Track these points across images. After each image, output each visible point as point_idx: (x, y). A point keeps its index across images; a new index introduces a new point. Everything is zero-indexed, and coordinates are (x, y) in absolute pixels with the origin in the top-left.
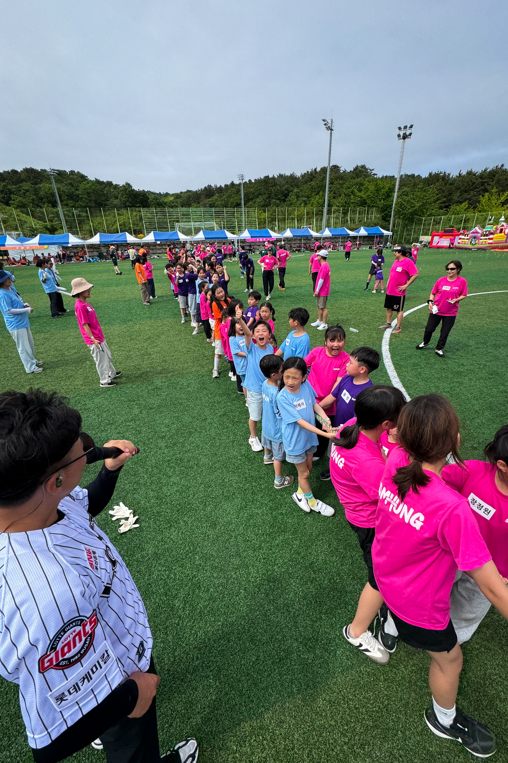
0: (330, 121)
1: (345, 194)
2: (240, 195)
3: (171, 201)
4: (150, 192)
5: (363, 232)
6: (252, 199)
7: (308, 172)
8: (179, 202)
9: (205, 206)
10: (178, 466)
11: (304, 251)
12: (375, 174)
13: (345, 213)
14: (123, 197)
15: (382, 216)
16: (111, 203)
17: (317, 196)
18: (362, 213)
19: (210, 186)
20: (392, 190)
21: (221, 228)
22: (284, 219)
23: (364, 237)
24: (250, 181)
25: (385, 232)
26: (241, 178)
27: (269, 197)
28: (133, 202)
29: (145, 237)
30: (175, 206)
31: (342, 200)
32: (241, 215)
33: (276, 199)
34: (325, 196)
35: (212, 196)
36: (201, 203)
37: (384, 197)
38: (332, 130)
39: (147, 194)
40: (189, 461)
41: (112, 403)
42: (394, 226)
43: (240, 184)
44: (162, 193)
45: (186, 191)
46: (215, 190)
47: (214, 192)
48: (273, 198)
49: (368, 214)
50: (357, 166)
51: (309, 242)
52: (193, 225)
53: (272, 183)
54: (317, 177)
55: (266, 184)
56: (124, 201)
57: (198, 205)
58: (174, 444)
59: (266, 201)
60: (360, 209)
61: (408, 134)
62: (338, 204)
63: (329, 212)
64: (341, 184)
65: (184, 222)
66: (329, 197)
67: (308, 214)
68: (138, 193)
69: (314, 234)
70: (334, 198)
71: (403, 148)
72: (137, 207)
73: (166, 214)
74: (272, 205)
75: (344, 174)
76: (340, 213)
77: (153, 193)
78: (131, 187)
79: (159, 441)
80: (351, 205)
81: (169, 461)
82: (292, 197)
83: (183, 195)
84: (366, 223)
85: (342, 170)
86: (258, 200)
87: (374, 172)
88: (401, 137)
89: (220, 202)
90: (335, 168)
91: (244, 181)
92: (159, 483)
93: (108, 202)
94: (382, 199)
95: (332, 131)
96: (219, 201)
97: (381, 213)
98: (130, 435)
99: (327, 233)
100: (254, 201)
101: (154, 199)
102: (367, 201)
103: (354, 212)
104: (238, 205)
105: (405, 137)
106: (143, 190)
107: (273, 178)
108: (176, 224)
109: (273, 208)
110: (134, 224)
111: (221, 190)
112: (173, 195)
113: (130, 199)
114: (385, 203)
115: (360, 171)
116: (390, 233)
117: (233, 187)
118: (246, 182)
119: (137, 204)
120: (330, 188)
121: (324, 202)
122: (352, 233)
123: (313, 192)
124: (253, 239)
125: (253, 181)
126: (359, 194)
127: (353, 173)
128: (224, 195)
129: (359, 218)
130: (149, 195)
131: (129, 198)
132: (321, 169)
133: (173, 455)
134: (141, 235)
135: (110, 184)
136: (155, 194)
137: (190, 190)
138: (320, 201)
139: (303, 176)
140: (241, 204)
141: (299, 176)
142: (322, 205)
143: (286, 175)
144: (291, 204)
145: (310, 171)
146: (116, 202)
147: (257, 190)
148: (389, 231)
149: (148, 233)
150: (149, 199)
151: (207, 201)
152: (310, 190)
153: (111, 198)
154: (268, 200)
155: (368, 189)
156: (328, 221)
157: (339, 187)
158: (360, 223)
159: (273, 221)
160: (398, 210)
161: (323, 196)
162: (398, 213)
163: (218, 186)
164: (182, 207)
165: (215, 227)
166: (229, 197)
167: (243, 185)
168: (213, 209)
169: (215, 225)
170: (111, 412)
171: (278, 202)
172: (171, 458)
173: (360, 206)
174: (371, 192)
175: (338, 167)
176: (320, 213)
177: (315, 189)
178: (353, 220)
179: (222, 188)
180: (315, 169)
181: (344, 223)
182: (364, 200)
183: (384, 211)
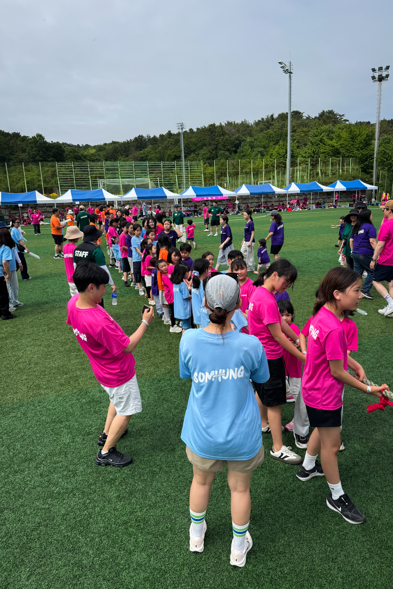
0: (287, 64)
1: (312, 143)
2: (180, 147)
3: (92, 154)
4: (65, 144)
5: (340, 186)
6: (194, 151)
7: (263, 119)
8: (102, 155)
9: (136, 159)
10: (141, 533)
11: (264, 212)
12: (346, 120)
13: (314, 165)
14: (32, 150)
15: (362, 168)
16: (16, 157)
17: (277, 146)
18: (336, 165)
19: (142, 136)
20: (371, 137)
21: (157, 185)
22: (237, 174)
23: (342, 192)
24: (191, 130)
25: (369, 187)
26: (181, 127)
27: (216, 148)
28: (45, 156)
29: (59, 196)
30: (97, 160)
31: (308, 149)
32: (180, 170)
33: (224, 150)
34: (287, 146)
35: (144, 149)
36: (130, 156)
37: (361, 145)
38: (291, 73)
39: (63, 147)
40: (157, 524)
41: (28, 425)
42: (378, 179)
43: (179, 134)
44: (81, 145)
45: (111, 142)
46: (148, 141)
47: (146, 143)
48: (220, 149)
49: (343, 165)
50: (324, 111)
51: (269, 200)
52: (121, 182)
53: (219, 132)
54: (275, 125)
55: (212, 133)
56: (33, 154)
57: (126, 158)
58: (131, 493)
59: (211, 153)
60: (333, 159)
61: (384, 75)
62: (304, 155)
63: (293, 164)
64: (306, 132)
65: (109, 178)
66: (292, 147)
67: (266, 166)
68: (52, 146)
69: (278, 190)
70: (298, 147)
71: (380, 90)
72: (49, 161)
73: (88, 169)
74: (219, 158)
75: (308, 121)
76: (307, 164)
77: (69, 145)
78: (44, 139)
79: (107, 488)
80: (321, 155)
81: (125, 523)
82: (245, 148)
83: (107, 147)
84: (342, 176)
85: (305, 116)
86: (202, 152)
87: (344, 118)
88: (377, 79)
89: (154, 155)
90: (297, 115)
91: (184, 130)
92: (113, 564)
93: (12, 157)
94: (359, 147)
95: (292, 75)
96: (152, 154)
97: (360, 164)
98: (60, 478)
99: (294, 188)
100: (196, 153)
101: (71, 152)
102: (341, 151)
103: (325, 163)
104: (177, 158)
105: (381, 79)
106: (58, 142)
107: (221, 126)
108: (100, 182)
109: (222, 161)
110: (45, 181)
111: (155, 141)
112: (95, 147)
113: (41, 152)
114: (363, 153)
115: (328, 117)
116: (374, 187)
117: (170, 138)
118: (186, 131)
119: (49, 158)
120: (292, 136)
121: (286, 152)
122: (326, 189)
123: (271, 141)
124: (200, 199)
125: (195, 130)
126: (330, 142)
127: (320, 120)
128: (158, 147)
129: (332, 170)
130: (64, 147)
131: (39, 151)
132: (279, 115)
133: (132, 513)
134: (54, 194)
135: (16, 135)
136: (72, 146)
137: (117, 141)
138: (281, 151)
139: (258, 124)
140: (180, 156)
141: (253, 124)
142: (284, 156)
143: (236, 123)
144: (244, 156)
145: (265, 117)
146: (24, 156)
147: (201, 141)
148: (373, 185)
149: (64, 191)
150: (64, 152)
151: (138, 153)
152: (267, 139)
153: (16, 152)
154: (214, 152)
155: (341, 137)
156: (293, 174)
157: (303, 135)
158: (334, 176)
159: (222, 176)
160: (381, 160)
161: (284, 146)
162: (381, 163)
163: (152, 136)
164: (106, 160)
165: (150, 184)
166: (166, 148)
167: (183, 135)
168: (147, 163)
169: (150, 182)
170: (27, 440)
171: (227, 153)
172: (129, 519)
173: (331, 156)
174: (345, 141)
175: (300, 113)
176: (282, 167)
177: (273, 137)
178: (324, 173)
179: (157, 138)
180: (272, 116)
181: (314, 176)
182: (337, 149)
183: (363, 162)
